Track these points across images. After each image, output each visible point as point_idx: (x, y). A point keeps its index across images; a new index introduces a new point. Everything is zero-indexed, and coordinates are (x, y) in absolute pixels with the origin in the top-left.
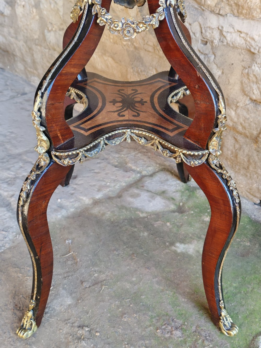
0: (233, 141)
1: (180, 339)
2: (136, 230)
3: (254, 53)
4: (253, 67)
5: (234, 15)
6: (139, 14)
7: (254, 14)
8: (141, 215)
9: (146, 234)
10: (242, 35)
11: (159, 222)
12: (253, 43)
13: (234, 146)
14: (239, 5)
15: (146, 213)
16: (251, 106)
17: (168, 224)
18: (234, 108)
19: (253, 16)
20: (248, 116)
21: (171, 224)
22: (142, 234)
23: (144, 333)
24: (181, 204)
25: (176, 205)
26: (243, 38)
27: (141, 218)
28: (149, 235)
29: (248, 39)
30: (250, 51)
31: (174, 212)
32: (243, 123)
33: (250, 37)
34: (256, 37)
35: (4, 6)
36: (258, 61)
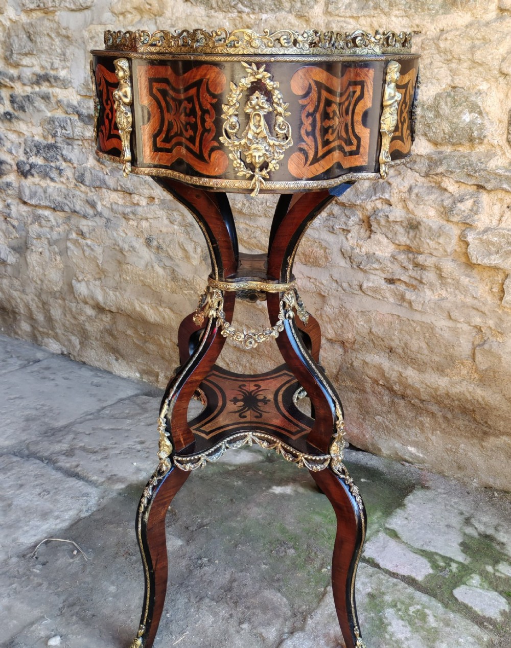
1: (294, 555)
2: (228, 480)
3: (324, 296)
4: (325, 309)
5: (302, 263)
6: (204, 262)
7: (321, 262)
8: (230, 468)
9: (240, 483)
10: (311, 280)
11: (250, 472)
12: (322, 287)
14: (306, 256)
15: (235, 465)
17: (260, 472)
19: (320, 264)
21: (263, 472)
22: (236, 483)
23: (259, 556)
24: (269, 455)
25: (263, 456)
26: (313, 282)
27: (229, 471)
28: (243, 483)
29: (318, 284)
30: (320, 294)
31: (263, 462)
33: (319, 283)
34: (324, 282)
35: (8, 252)
36: (329, 303)
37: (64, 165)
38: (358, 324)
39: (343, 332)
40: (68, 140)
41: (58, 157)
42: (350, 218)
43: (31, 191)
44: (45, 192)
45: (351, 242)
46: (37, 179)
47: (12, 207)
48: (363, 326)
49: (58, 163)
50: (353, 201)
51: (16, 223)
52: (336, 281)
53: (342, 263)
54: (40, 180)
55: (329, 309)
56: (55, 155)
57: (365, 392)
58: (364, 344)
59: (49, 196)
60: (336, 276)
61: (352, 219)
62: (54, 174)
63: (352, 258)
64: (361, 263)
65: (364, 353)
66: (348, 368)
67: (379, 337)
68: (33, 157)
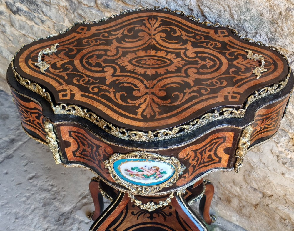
0: (238, 201)
3: (253, 167)
4: (253, 173)
12: (252, 162)
13: (239, 204)
16: (251, 190)
18: (239, 187)
20: (249, 195)
30: (250, 165)
32: (246, 197)
34: (255, 160)
35: (8, 54)
36: (256, 171)
37: (44, 18)
38: (276, 189)
39: (264, 189)
40: (46, 2)
41: (39, 11)
42: (282, 137)
43: (20, 25)
44: (32, 29)
45: (280, 149)
46: (23, 18)
47: (7, 27)
48: (280, 192)
49: (40, 16)
50: (287, 129)
51: (11, 38)
52: (264, 163)
53: (271, 157)
54: (27, 20)
55: (255, 174)
56: (37, 10)
57: (274, 219)
58: (278, 199)
59: (36, 34)
60: (263, 161)
61: (283, 138)
62: (37, 20)
63: (279, 157)
64: (286, 163)
65: (278, 204)
66: (264, 206)
67: (291, 201)
68: (19, 3)
